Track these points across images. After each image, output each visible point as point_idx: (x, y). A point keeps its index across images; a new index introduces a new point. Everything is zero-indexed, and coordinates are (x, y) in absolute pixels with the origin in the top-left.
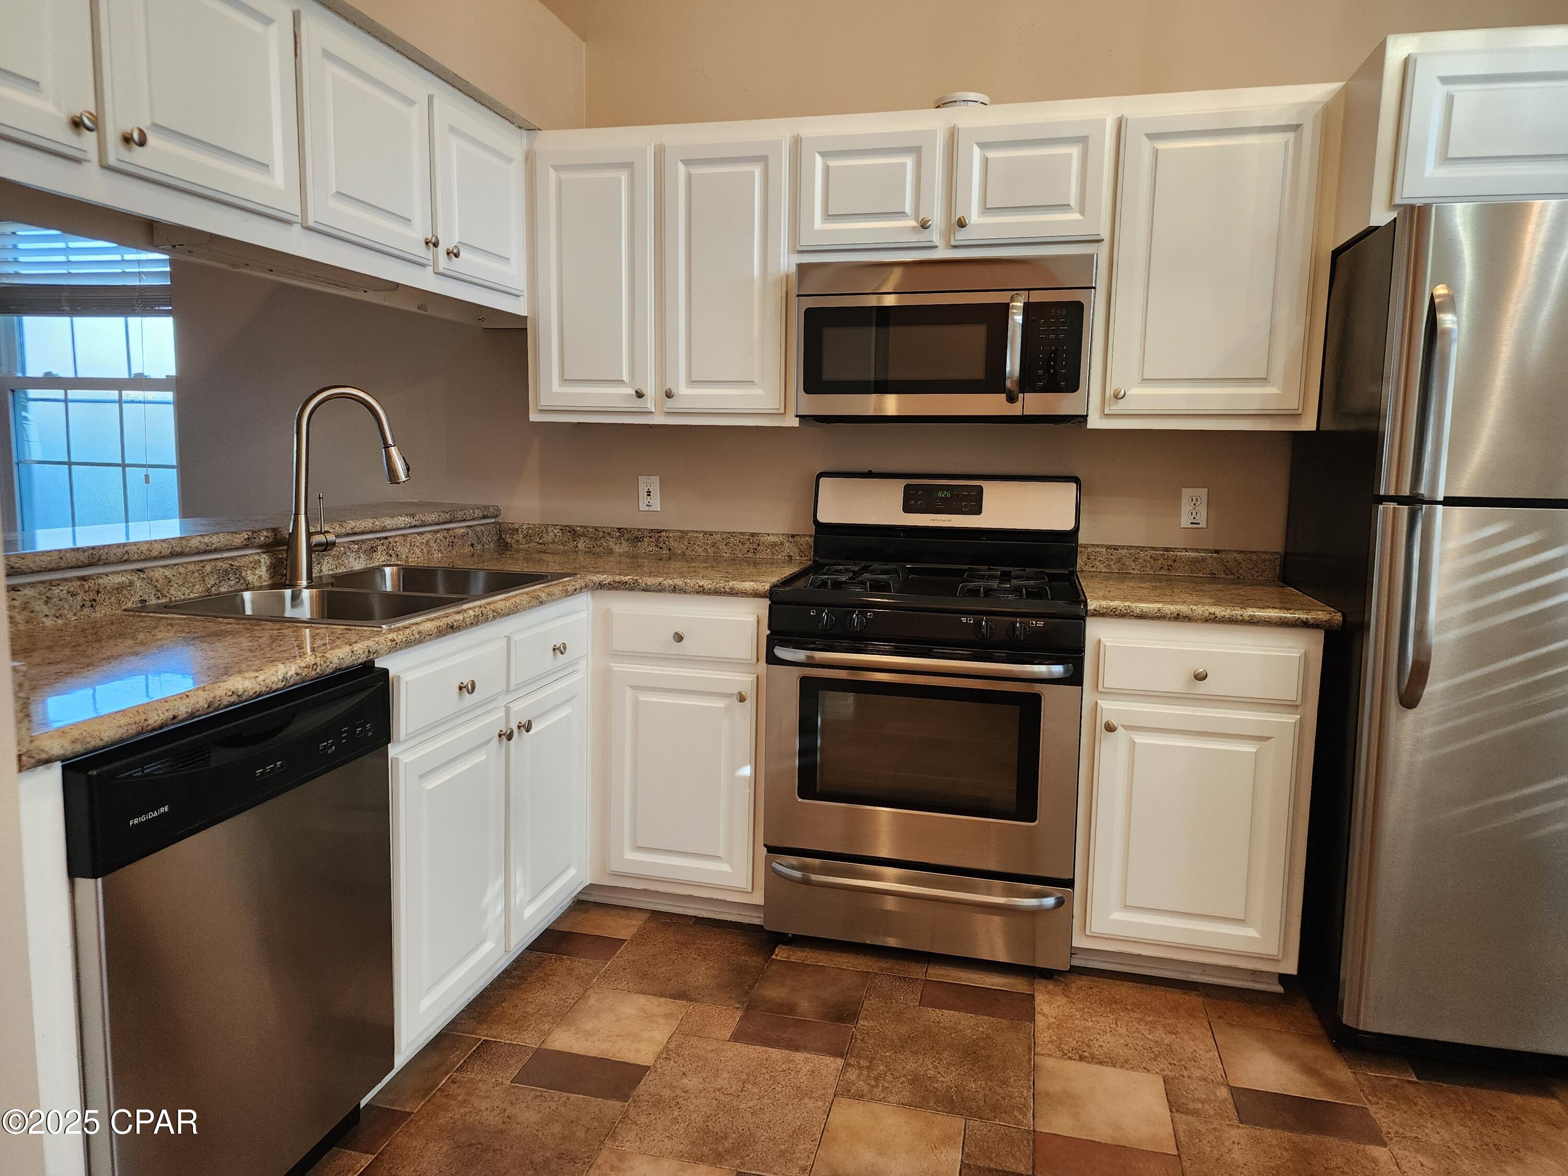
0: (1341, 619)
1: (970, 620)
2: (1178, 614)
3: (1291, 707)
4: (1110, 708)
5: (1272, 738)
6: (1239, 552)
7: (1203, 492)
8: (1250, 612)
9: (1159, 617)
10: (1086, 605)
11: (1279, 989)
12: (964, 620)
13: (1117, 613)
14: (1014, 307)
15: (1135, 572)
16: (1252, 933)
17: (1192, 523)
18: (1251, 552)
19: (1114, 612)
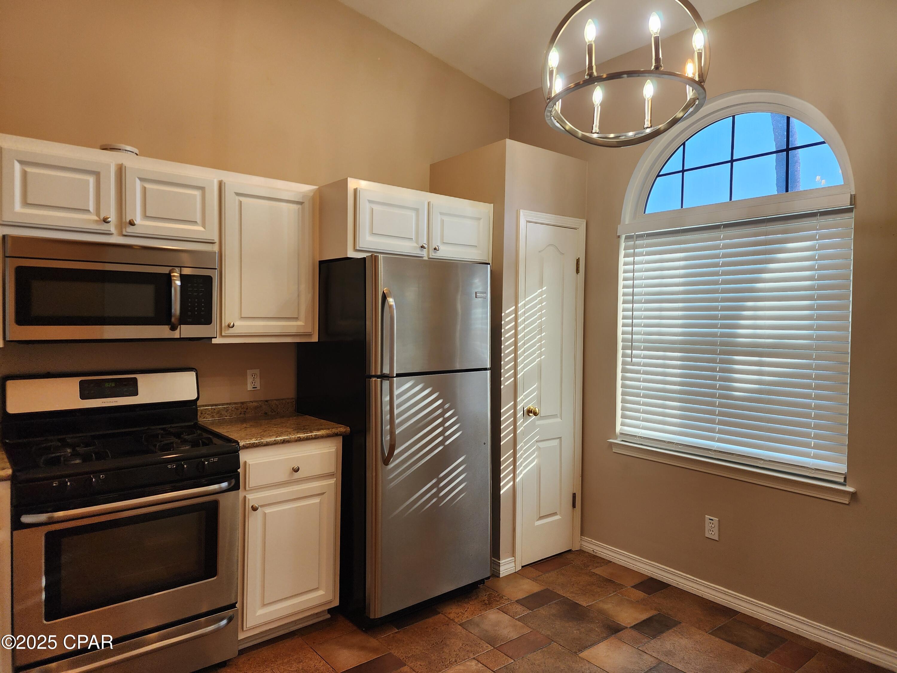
0: (349, 429)
1: (174, 466)
2: (284, 441)
3: (330, 475)
4: (253, 498)
5: (325, 492)
6: (276, 400)
7: (257, 371)
8: (314, 433)
9: (275, 443)
10: (238, 444)
11: (329, 616)
12: (169, 466)
13: (255, 445)
14: (174, 276)
15: (227, 418)
16: (321, 592)
17: (253, 388)
18: (282, 399)
19: (253, 445)
